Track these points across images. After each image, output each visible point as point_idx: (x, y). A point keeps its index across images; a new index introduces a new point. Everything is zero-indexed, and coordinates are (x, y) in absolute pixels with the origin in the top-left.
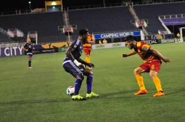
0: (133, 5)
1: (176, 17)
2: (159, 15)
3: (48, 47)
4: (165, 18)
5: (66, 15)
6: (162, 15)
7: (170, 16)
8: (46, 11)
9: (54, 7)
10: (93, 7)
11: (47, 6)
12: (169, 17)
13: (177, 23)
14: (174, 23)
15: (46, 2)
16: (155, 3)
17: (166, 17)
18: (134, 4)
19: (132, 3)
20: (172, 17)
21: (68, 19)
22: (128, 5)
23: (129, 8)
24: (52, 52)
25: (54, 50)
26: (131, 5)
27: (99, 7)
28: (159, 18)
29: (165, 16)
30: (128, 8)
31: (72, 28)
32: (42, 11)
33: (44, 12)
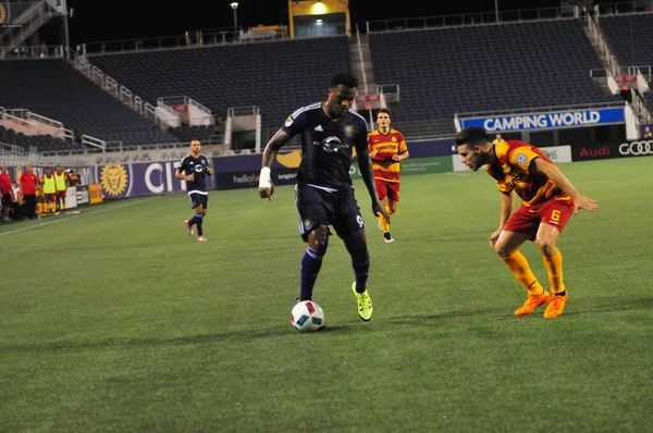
0: (598, 15)
5: (360, 49)
8: (292, 36)
9: (319, 22)
11: (295, 18)
15: (290, 3)
18: (602, 11)
19: (596, 8)
21: (370, 65)
22: (582, 14)
23: (586, 24)
26: (592, 13)
27: (477, 20)
30: (581, 24)
31: (382, 96)
32: (278, 36)
33: (283, 39)
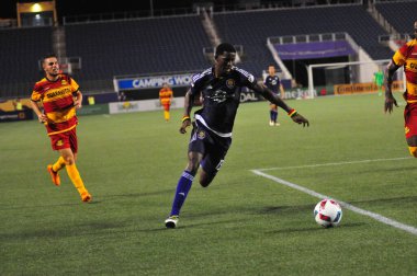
0: (212, 13)
1: (308, 41)
2: (270, 36)
3: (12, 109)
4: (281, 43)
5: (59, 35)
6: (274, 35)
7: (294, 38)
8: (19, 26)
9: (38, 17)
10: (122, 17)
11: (22, 15)
12: (291, 40)
13: (308, 53)
14: (301, 53)
15: (18, 4)
16: (267, 7)
17: (284, 41)
18: (215, 10)
19: (211, 9)
20: (298, 40)
21: (64, 44)
22: (201, 12)
23: (204, 19)
24: (18, 120)
25: (22, 115)
26: (208, 12)
27: (135, 16)
28: (269, 44)
29: (281, 39)
30: (201, 18)
31: (70, 65)
32: (10, 26)
33: (14, 27)
